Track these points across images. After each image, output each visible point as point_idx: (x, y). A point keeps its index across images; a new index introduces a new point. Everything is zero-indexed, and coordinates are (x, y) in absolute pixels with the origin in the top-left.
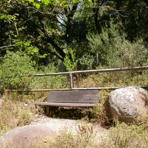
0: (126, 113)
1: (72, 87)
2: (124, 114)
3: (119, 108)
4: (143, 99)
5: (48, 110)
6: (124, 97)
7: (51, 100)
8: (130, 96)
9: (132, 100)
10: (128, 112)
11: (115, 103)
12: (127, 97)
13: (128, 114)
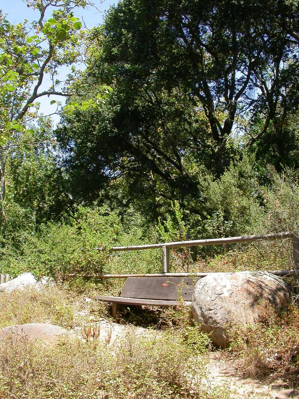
0: (211, 317)
1: (166, 271)
2: (208, 319)
3: (201, 308)
4: (250, 293)
5: (114, 310)
6: (214, 288)
7: (128, 294)
8: (225, 287)
9: (226, 294)
10: (215, 317)
11: (198, 300)
12: (218, 288)
13: (215, 321)
